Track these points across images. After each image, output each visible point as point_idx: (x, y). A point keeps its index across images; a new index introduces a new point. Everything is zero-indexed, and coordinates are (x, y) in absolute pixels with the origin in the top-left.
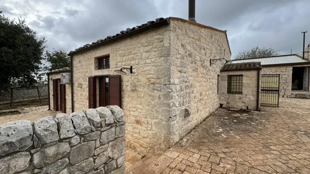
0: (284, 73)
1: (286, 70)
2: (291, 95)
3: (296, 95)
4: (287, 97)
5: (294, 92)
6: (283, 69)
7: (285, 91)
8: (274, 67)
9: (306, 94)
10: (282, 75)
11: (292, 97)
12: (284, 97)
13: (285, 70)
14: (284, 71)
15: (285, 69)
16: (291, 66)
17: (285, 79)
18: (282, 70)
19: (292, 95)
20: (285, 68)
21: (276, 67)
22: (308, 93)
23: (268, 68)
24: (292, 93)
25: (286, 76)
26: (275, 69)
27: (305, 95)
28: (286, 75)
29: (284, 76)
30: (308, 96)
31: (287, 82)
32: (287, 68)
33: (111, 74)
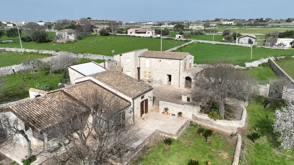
33: (145, 99)
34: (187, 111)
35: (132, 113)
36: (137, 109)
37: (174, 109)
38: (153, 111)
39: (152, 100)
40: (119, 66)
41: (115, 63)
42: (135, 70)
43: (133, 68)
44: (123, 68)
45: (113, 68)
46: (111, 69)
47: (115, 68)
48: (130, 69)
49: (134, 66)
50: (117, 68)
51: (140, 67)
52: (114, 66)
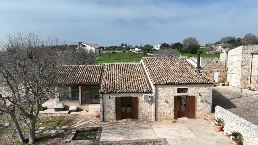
33: (189, 95)
34: (252, 136)
35: (154, 105)
36: (166, 104)
37: (233, 124)
38: (206, 119)
39: (209, 103)
40: (221, 65)
41: (215, 61)
42: (240, 72)
43: (238, 69)
44: (228, 69)
45: (210, 66)
46: (206, 67)
47: (214, 66)
48: (235, 71)
49: (240, 67)
50: (217, 67)
51: (251, 68)
52: (212, 64)
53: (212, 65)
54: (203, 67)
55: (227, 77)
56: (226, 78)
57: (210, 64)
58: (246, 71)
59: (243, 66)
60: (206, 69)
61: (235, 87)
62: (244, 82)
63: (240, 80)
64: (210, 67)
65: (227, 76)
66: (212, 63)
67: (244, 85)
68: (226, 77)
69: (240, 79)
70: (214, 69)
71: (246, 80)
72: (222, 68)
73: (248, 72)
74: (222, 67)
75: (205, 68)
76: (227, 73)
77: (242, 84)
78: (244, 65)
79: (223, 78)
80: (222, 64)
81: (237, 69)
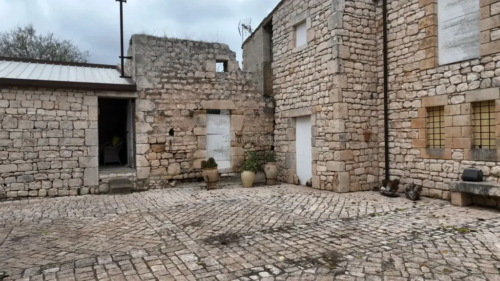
0: (78, 114)
1: (82, 104)
2: (97, 184)
3: (109, 183)
4: (90, 193)
5: (105, 174)
6: (74, 99)
7: (83, 172)
8: (50, 92)
9: (131, 179)
10: (73, 121)
11: (101, 190)
12: (81, 193)
13: (80, 105)
14: (78, 106)
15: (80, 101)
16: (93, 93)
17: (81, 134)
18: (72, 105)
19: (100, 184)
20: (78, 95)
21: (55, 93)
22: (134, 174)
23: (29, 94)
24: (102, 177)
25: (84, 125)
26: (53, 98)
27: (129, 182)
28: (83, 120)
29: (78, 122)
30: (134, 183)
31: (87, 144)
32: (85, 97)
40: (243, 82)
41: (210, 56)
42: (335, 99)
43: (323, 87)
44: (279, 103)
45: (188, 83)
46: (166, 86)
47: (208, 86)
48: (309, 98)
49: (333, 67)
50: (227, 93)
51: (386, 76)
52: (197, 74)
53: (197, 80)
54: (150, 86)
55: (275, 144)
56: (273, 148)
57: (190, 74)
58: (361, 92)
59: (347, 64)
60: (164, 96)
61: (316, 184)
62: (357, 153)
63: (337, 145)
64: (189, 87)
65: (276, 138)
66: (200, 68)
67: (358, 171)
68: (270, 143)
69: (336, 137)
70: (209, 99)
71: (364, 145)
72: (247, 97)
73: (372, 97)
74: (247, 92)
75: (160, 94)
76: (274, 122)
77: (349, 167)
78: (349, 60)
79: (257, 148)
80: (248, 77)
81: (317, 88)
